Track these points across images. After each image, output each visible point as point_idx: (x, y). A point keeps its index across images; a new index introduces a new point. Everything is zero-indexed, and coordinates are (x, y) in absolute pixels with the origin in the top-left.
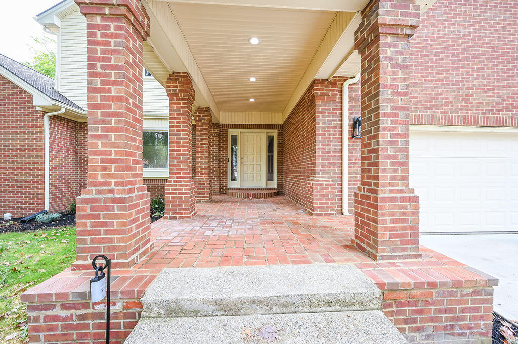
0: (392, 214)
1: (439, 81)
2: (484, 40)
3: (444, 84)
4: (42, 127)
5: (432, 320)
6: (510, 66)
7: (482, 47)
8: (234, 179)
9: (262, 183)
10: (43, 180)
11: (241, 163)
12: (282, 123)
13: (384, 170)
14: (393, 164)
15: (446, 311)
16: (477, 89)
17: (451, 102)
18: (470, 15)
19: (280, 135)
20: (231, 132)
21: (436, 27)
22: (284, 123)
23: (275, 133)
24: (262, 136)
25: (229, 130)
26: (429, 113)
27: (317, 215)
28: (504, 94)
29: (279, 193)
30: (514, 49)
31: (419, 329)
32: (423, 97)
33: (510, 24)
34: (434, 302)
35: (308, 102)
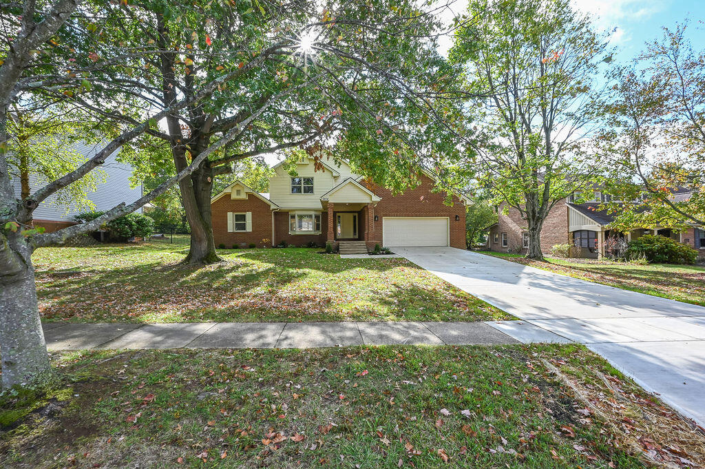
1: (398, 205)
4: (272, 216)
10: (272, 235)
16: (409, 207)
17: (402, 211)
23: (357, 215)
24: (351, 215)
32: (394, 209)
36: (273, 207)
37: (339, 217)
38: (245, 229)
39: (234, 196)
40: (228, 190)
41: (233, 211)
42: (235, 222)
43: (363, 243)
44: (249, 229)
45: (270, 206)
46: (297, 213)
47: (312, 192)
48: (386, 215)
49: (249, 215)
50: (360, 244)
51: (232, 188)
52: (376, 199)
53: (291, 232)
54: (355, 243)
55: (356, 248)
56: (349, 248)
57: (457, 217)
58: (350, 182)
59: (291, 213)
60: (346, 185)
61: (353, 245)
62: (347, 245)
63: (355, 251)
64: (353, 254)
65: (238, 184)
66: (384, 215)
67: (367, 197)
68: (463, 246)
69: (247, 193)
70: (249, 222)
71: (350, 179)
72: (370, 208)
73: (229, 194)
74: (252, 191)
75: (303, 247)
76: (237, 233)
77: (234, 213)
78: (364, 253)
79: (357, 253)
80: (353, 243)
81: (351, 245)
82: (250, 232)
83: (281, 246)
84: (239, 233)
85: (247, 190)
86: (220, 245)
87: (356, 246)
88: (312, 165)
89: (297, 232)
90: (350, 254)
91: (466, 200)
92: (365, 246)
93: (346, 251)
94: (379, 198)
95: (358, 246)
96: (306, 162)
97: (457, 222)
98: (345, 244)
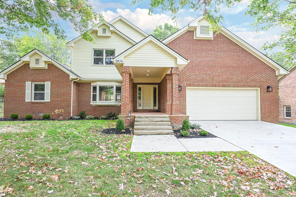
0: (175, 107)
1: (204, 74)
2: (218, 61)
3: (206, 75)
4: (71, 86)
5: (178, 122)
6: (226, 69)
7: (217, 64)
8: (140, 105)
9: (152, 108)
10: (71, 105)
11: (143, 99)
12: (160, 82)
13: (174, 99)
14: (175, 98)
15: (181, 121)
16: (216, 76)
17: (208, 80)
18: (213, 54)
19: (159, 87)
20: (139, 86)
21: (203, 58)
22: (161, 82)
23: (157, 86)
24: (152, 87)
25: (138, 85)
26: (201, 83)
27: (168, 113)
28: (224, 77)
29: (158, 111)
30: (227, 64)
31: (176, 124)
32: (199, 79)
33: (225, 57)
34: (179, 119)
35: (164, 81)
36: (72, 76)
37: (140, 89)
38: (44, 99)
39: (33, 65)
40: (26, 59)
41: (32, 81)
42: (33, 92)
43: (165, 116)
44: (47, 99)
45: (69, 76)
46: (98, 84)
48: (190, 85)
49: (48, 85)
50: (162, 119)
51: (31, 56)
52: (182, 62)
53: (92, 103)
54: (155, 117)
55: (156, 124)
56: (148, 125)
57: (268, 87)
58: (151, 41)
59: (93, 84)
60: (145, 44)
61: (153, 120)
62: (145, 120)
63: (156, 130)
64: (152, 135)
65: (36, 53)
66: (188, 85)
67: (171, 60)
68: (276, 120)
69: (46, 62)
70: (47, 91)
71: (151, 36)
72: (174, 74)
73: (28, 63)
74: (50, 60)
75: (102, 119)
76: (35, 103)
77: (33, 83)
78: (168, 134)
79: (159, 133)
80: (152, 117)
81: (150, 120)
82: (48, 102)
83: (78, 117)
84: (37, 103)
85: (45, 59)
86: (12, 116)
87: (157, 122)
88: (114, 37)
89: (98, 102)
90: (149, 135)
91: (278, 69)
92: (168, 122)
93: (143, 129)
94: (186, 61)
95: (160, 121)
96: (108, 34)
97: (269, 94)
98: (142, 118)
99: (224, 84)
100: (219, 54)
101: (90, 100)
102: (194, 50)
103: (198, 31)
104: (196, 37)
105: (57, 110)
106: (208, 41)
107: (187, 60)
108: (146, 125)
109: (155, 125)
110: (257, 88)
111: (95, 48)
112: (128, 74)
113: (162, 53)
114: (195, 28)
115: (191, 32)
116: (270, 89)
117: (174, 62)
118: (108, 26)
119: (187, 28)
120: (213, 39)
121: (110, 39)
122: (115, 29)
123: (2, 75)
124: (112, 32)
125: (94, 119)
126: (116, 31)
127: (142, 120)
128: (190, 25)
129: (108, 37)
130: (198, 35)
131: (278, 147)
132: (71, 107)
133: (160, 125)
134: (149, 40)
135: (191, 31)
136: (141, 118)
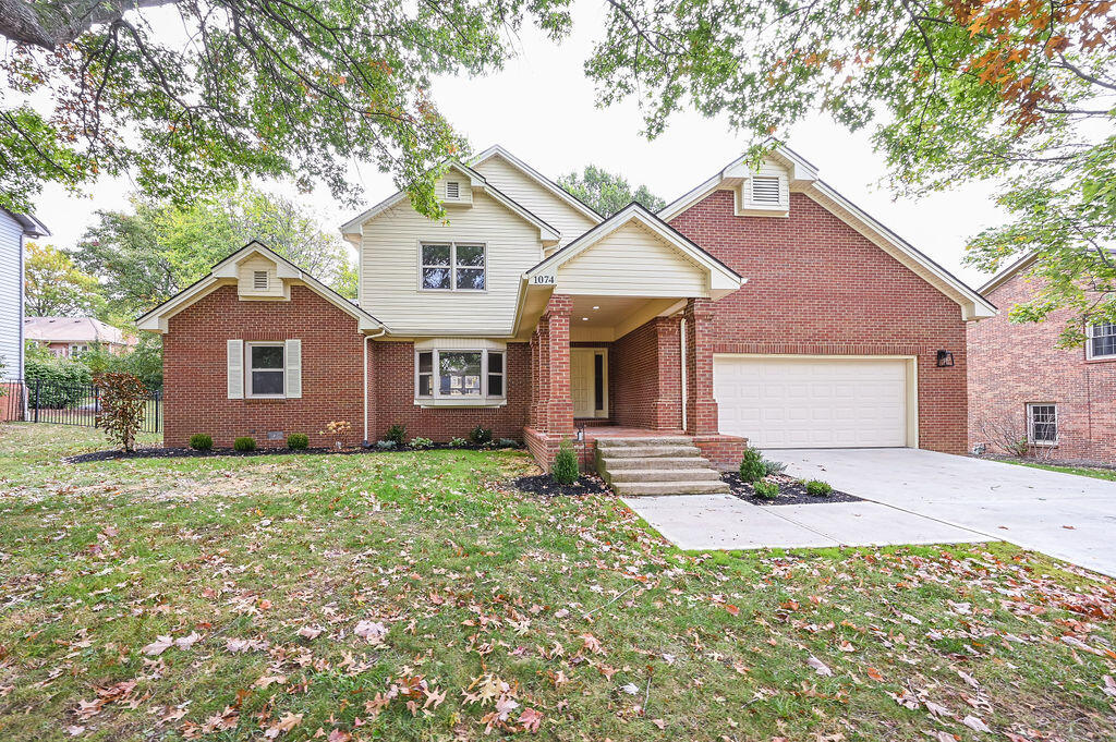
0: (704, 412)
1: (762, 315)
4: (363, 351)
7: (798, 286)
9: (591, 413)
10: (362, 407)
12: (613, 340)
13: (700, 390)
14: (704, 386)
15: (724, 453)
16: (796, 322)
17: (774, 334)
18: (787, 260)
19: (612, 354)
22: (616, 342)
23: (604, 352)
24: (589, 355)
26: (754, 344)
27: (671, 430)
28: (819, 325)
29: (612, 423)
30: (827, 287)
32: (749, 330)
36: (364, 324)
38: (280, 391)
39: (247, 290)
40: (229, 271)
41: (246, 337)
42: (250, 370)
43: (682, 440)
44: (293, 389)
45: (355, 322)
46: (437, 346)
47: (481, 286)
48: (723, 349)
49: (293, 349)
50: (677, 448)
51: (240, 264)
52: (724, 282)
53: (420, 401)
54: (655, 444)
55: (666, 463)
56: (644, 465)
57: (941, 354)
58: (634, 222)
59: (420, 347)
60: (617, 230)
61: (652, 451)
62: (631, 452)
63: (674, 480)
64: (670, 494)
65: (257, 254)
66: (717, 349)
67: (690, 275)
68: (959, 446)
69: (285, 281)
70: (293, 369)
71: (635, 207)
72: (701, 316)
73: (231, 283)
74: (300, 276)
75: (456, 447)
76: (258, 402)
77: (247, 343)
78: (713, 492)
79: (688, 489)
80: (646, 443)
81: (646, 451)
82: (295, 400)
83: (389, 443)
84: (264, 402)
85: (283, 271)
86: (196, 440)
87: (666, 456)
88: (480, 208)
89: (438, 399)
90: (660, 495)
91: (970, 303)
92: (697, 455)
93: (637, 479)
94: (738, 279)
95: (673, 455)
96: (464, 198)
97: (942, 374)
98: (618, 446)
99: (819, 345)
100: (805, 259)
101: (413, 393)
102: (735, 246)
103: (748, 189)
104: (740, 209)
105: (333, 424)
106: (774, 221)
107: (740, 277)
108: (638, 466)
109: (667, 465)
110: (907, 357)
111: (426, 239)
112: (566, 316)
113: (664, 256)
114: (739, 183)
115: (725, 194)
116: (947, 360)
117: (699, 282)
118: (465, 175)
119: (716, 182)
120: (787, 215)
121: (468, 215)
122: (484, 185)
123: (156, 319)
124: (478, 193)
125: (434, 449)
126: (487, 190)
127: (621, 452)
128: (725, 175)
129: (467, 207)
130: (749, 203)
131: (1072, 528)
132: (363, 413)
133: (679, 466)
134: (628, 218)
135: (725, 191)
136: (614, 446)
